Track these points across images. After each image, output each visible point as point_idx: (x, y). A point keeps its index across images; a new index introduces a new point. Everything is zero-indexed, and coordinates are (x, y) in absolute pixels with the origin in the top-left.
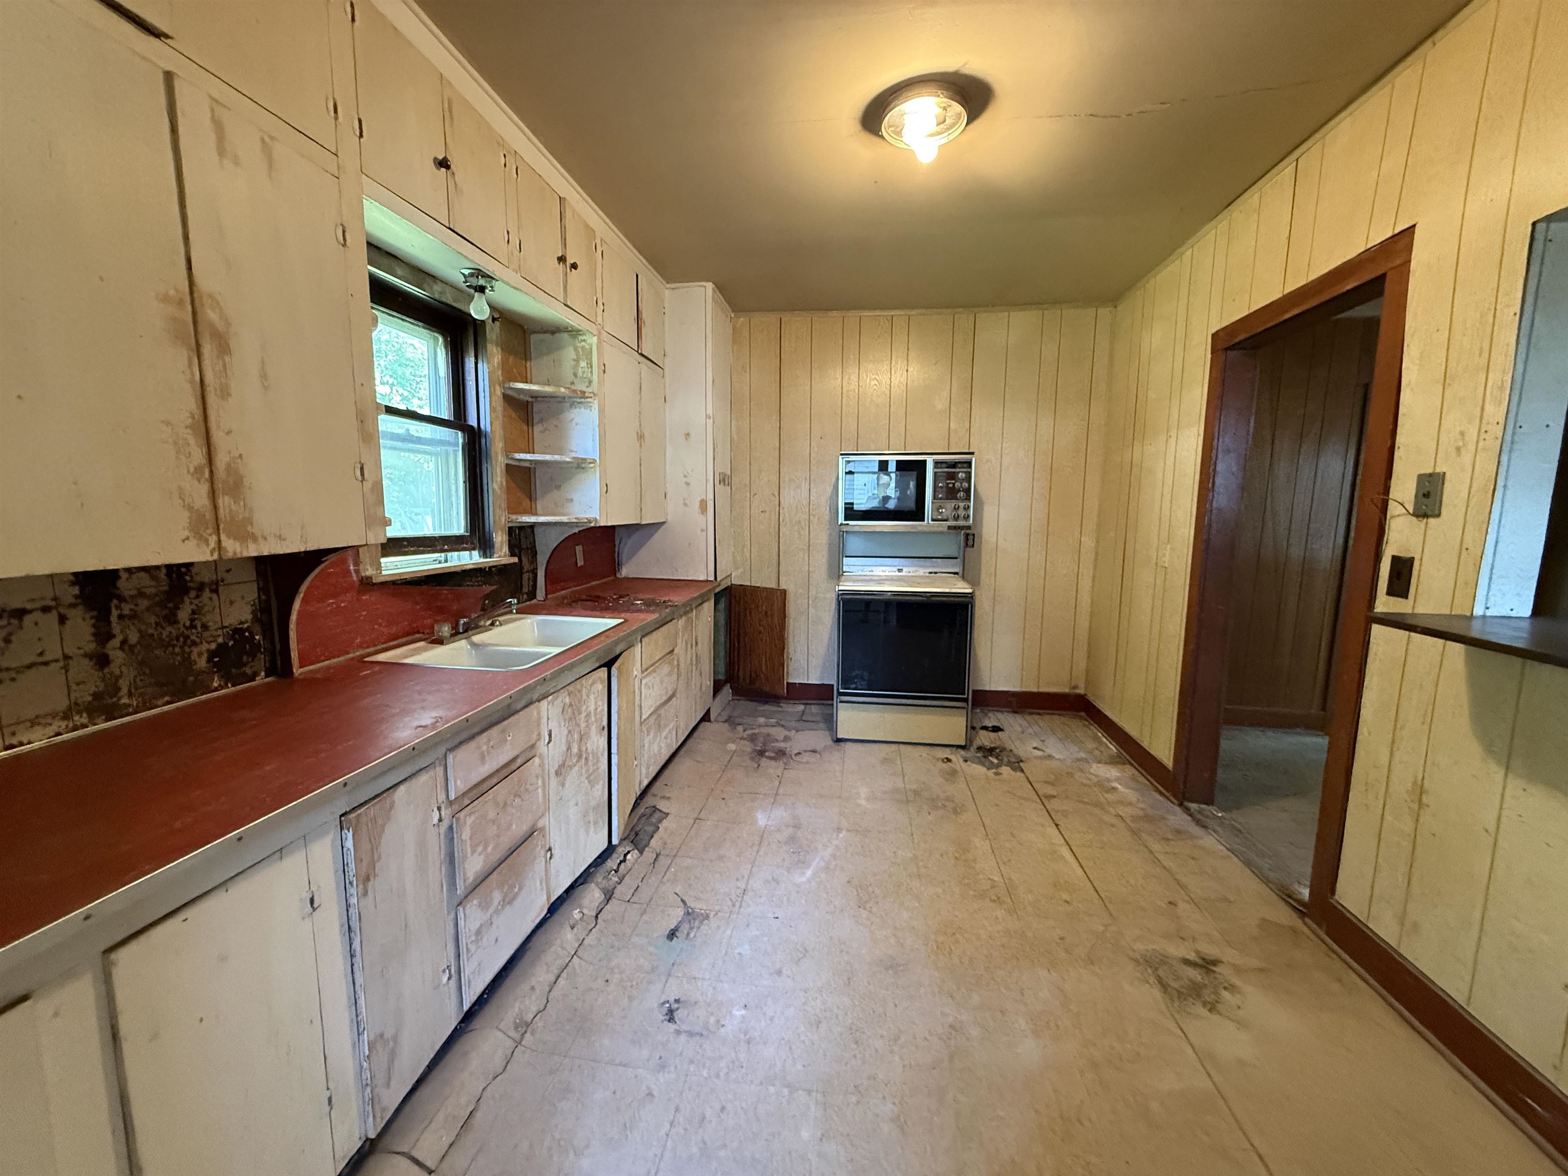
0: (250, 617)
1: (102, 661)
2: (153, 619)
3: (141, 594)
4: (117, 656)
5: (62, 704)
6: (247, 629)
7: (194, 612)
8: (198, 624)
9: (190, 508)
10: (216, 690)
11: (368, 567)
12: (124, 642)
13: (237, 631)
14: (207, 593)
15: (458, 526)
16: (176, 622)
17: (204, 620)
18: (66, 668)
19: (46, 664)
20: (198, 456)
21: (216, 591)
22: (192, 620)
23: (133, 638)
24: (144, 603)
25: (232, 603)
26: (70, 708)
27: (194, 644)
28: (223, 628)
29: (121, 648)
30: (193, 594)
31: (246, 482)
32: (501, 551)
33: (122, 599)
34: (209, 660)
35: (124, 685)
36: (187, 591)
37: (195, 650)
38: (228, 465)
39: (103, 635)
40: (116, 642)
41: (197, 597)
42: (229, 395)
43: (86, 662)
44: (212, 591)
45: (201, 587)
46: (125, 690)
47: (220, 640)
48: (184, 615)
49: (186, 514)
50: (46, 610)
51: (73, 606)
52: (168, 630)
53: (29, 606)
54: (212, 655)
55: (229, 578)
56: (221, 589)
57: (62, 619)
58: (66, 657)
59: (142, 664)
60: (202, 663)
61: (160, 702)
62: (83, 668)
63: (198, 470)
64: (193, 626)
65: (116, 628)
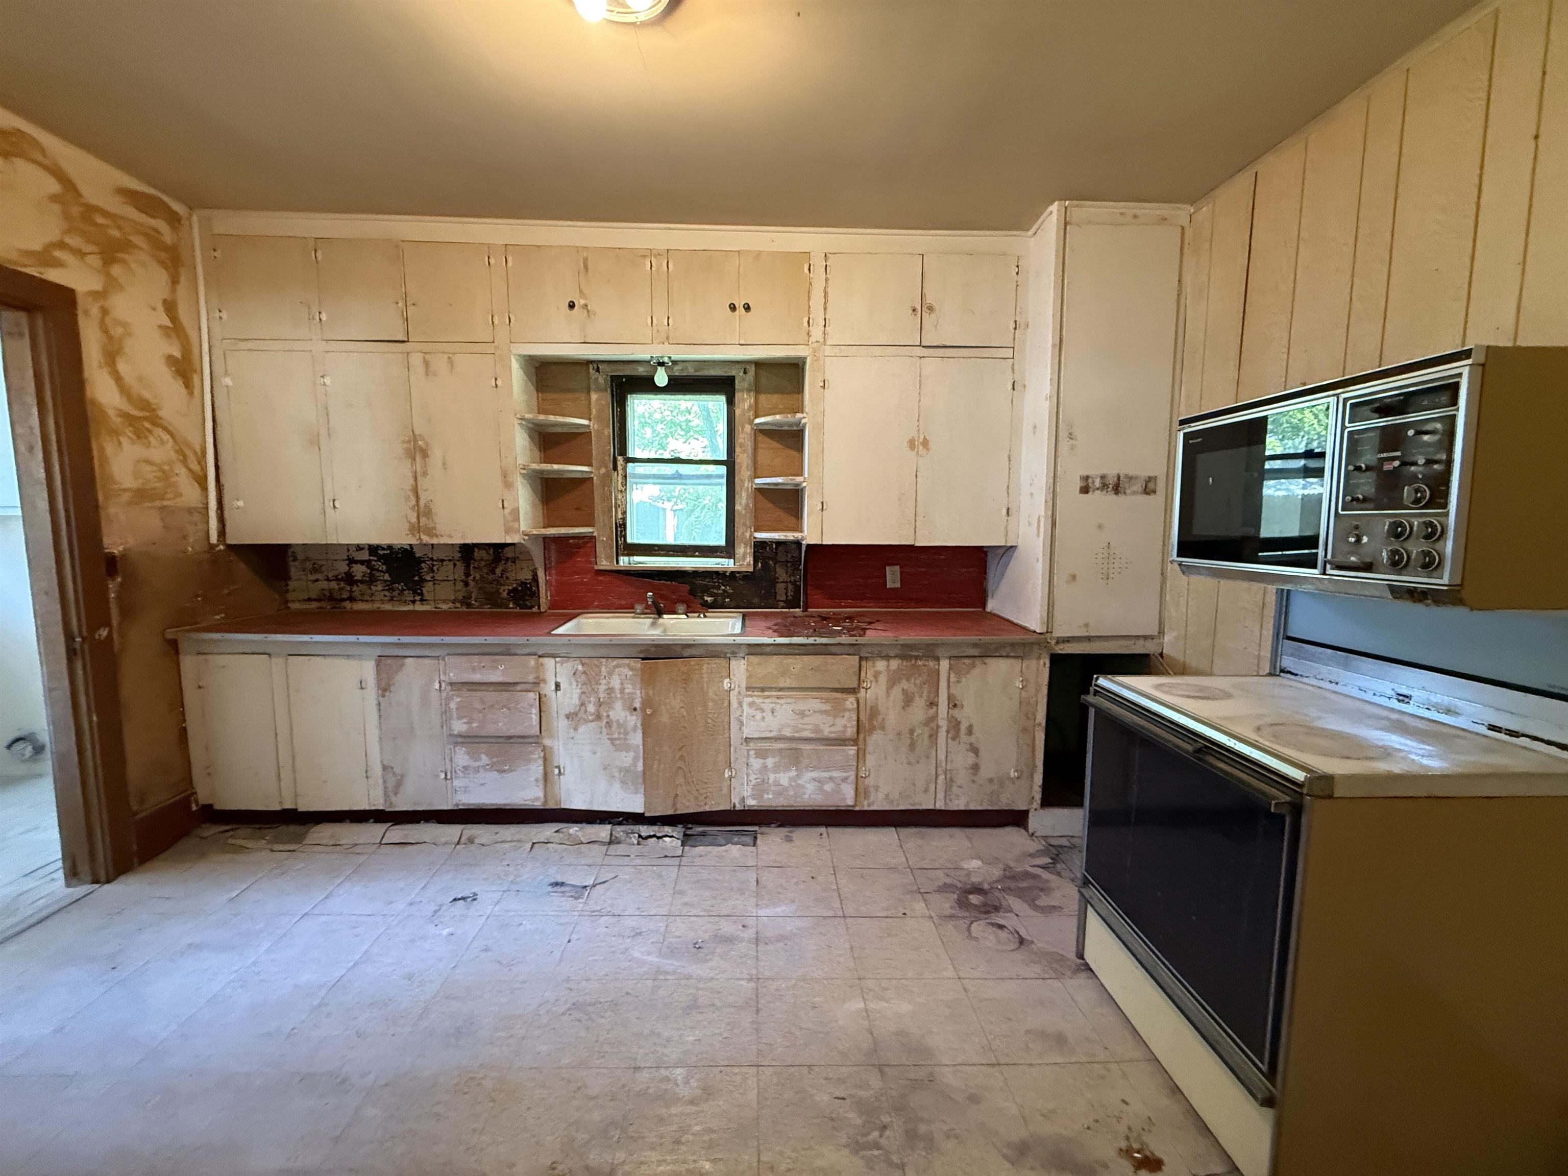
0: (531, 577)
1: (466, 584)
2: (485, 571)
3: (482, 560)
4: (472, 584)
5: (453, 598)
6: (529, 583)
7: (503, 570)
8: (504, 576)
9: (409, 522)
10: (511, 608)
11: (603, 560)
12: (474, 578)
13: (523, 584)
14: (509, 563)
15: (719, 539)
16: (495, 574)
17: (508, 575)
18: (455, 584)
19: (448, 581)
20: (413, 501)
21: (514, 562)
22: (502, 574)
23: (478, 577)
24: (483, 563)
25: (522, 569)
26: (455, 600)
27: (502, 585)
28: (517, 580)
29: (473, 581)
30: (503, 562)
31: (433, 511)
32: (744, 560)
33: (475, 560)
34: (508, 594)
35: (474, 596)
36: (500, 561)
37: (503, 588)
38: (425, 504)
39: (467, 575)
40: (471, 577)
41: (505, 564)
42: (427, 474)
43: (462, 583)
44: (512, 562)
45: (507, 559)
46: (473, 599)
47: (515, 586)
48: (498, 571)
49: (407, 524)
50: (450, 560)
51: (458, 561)
52: (491, 577)
53: (445, 558)
54: (510, 592)
55: (521, 557)
56: (517, 561)
57: (455, 565)
58: (455, 579)
59: (480, 588)
60: (505, 594)
61: (487, 607)
62: (460, 585)
63: (414, 506)
64: (502, 577)
65: (472, 572)
